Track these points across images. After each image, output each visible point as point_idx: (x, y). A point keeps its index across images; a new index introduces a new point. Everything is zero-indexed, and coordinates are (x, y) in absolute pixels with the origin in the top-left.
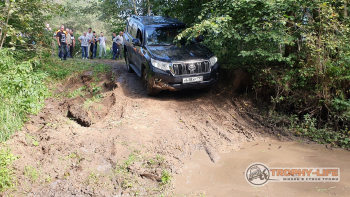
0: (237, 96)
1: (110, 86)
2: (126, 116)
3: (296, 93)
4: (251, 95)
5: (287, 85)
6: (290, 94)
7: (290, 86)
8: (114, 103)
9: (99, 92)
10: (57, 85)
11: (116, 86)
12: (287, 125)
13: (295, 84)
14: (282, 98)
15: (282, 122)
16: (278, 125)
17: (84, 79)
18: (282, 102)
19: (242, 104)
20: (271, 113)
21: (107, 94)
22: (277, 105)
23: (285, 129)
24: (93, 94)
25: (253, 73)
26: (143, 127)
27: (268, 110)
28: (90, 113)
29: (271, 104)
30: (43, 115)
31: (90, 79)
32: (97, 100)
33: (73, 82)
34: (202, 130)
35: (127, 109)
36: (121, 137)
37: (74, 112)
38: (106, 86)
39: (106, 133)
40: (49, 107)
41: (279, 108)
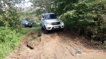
0: (80, 36)
1: (40, 35)
2: (44, 45)
3: (100, 34)
4: (85, 35)
5: (96, 31)
6: (98, 34)
7: (98, 32)
8: (41, 41)
9: (36, 38)
10: (24, 36)
11: (41, 35)
12: (98, 45)
13: (99, 31)
14: (95, 36)
15: (96, 44)
16: (95, 45)
17: (32, 34)
18: (95, 37)
19: (82, 39)
20: (92, 41)
21: (38, 38)
22: (94, 38)
23: (98, 46)
24: (34, 38)
25: (84, 28)
26: (50, 49)
27: (91, 40)
28: (33, 45)
29: (91, 38)
30: (19, 46)
31: (33, 34)
32: (36, 40)
33: (29, 35)
34: (69, 49)
35: (45, 43)
36: (43, 53)
37: (29, 45)
38: (38, 35)
39: (38, 52)
40: (21, 43)
41: (94, 39)
